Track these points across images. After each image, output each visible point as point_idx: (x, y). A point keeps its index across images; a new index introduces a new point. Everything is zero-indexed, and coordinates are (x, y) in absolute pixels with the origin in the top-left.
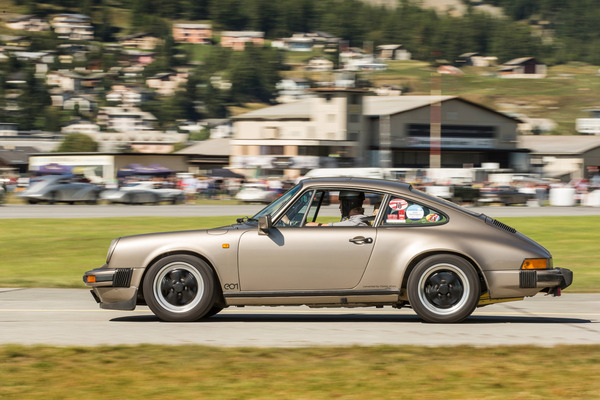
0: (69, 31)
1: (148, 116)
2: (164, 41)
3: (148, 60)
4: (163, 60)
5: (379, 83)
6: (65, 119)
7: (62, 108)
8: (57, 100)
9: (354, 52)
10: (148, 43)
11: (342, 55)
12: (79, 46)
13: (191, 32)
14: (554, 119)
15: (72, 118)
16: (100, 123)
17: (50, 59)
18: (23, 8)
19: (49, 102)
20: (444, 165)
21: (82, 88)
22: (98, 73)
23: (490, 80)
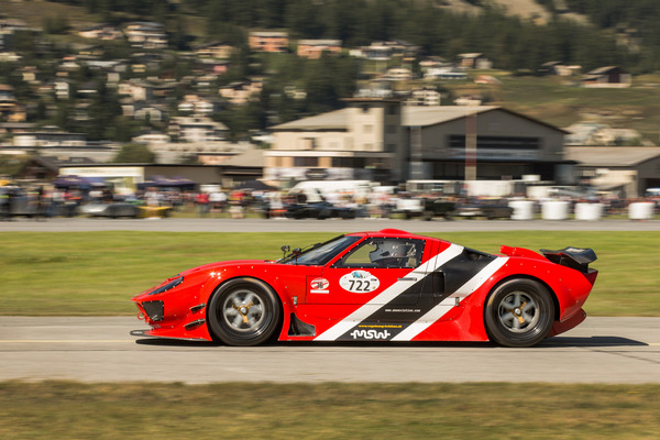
0: (143, 40)
1: (219, 126)
2: (240, 50)
3: (222, 69)
4: (237, 69)
5: (459, 92)
6: (135, 129)
7: (132, 118)
8: (128, 109)
9: (433, 61)
10: (223, 52)
11: (422, 63)
12: (153, 54)
13: (266, 40)
14: (637, 129)
15: (142, 128)
16: (171, 133)
17: (122, 68)
18: (97, 17)
19: (120, 111)
20: (479, 177)
21: (153, 97)
22: (170, 82)
23: (572, 89)
